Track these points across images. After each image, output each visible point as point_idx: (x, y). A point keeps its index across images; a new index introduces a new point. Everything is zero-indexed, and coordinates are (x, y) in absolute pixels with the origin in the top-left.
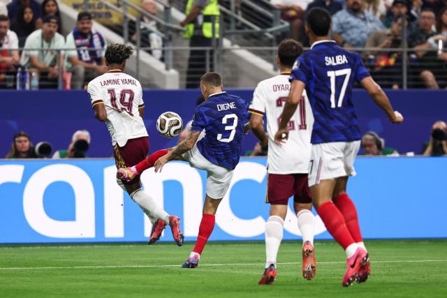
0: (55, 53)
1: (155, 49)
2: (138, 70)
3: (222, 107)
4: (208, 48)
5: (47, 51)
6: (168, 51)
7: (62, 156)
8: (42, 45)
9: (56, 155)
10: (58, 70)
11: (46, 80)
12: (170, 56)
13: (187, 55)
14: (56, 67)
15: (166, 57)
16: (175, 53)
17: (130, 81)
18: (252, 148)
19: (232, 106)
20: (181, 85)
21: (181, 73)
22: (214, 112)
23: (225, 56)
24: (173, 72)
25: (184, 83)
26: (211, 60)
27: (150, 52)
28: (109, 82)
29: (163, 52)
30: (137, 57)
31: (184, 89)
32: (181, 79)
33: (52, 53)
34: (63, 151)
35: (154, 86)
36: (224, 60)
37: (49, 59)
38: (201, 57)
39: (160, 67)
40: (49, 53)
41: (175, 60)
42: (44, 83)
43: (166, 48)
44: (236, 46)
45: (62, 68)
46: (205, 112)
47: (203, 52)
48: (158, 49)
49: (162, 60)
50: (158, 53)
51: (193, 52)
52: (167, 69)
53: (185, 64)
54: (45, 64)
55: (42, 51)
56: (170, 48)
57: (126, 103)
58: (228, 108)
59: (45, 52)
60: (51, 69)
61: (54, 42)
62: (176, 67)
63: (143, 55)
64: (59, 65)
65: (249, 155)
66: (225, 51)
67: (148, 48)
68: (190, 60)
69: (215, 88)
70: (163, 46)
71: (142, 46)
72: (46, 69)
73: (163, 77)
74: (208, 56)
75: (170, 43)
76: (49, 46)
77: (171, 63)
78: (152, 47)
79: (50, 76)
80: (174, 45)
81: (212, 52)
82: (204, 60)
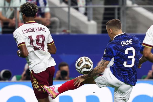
0: (13, 9)
1: (81, 7)
2: (69, 21)
3: (124, 43)
4: (116, 6)
5: (8, 8)
6: (89, 8)
7: (18, 79)
8: (5, 4)
9: (14, 78)
10: (15, 21)
11: (7, 27)
12: (91, 12)
13: (102, 11)
14: (14, 19)
15: (88, 12)
16: (94, 9)
17: (41, 29)
18: (146, 74)
19: (130, 42)
20: (98, 31)
21: (98, 23)
22: (119, 47)
23: (128, 12)
24: (93, 22)
25: (100, 30)
26: (119, 14)
27: (77, 9)
28: (28, 30)
29: (86, 9)
30: (69, 12)
31: (100, 34)
32: (98, 27)
33: (11, 10)
34: (19, 76)
35: (80, 32)
36: (127, 14)
37: (9, 13)
38: (112, 12)
39: (84, 19)
40: (9, 10)
41: (94, 14)
42: (6, 30)
43: (88, 6)
44: (135, 5)
45: (18, 20)
46: (113, 48)
47: (113, 9)
48: (83, 7)
49: (86, 14)
50: (83, 10)
51: (106, 9)
52: (89, 20)
53: (101, 17)
54: (6, 17)
55: (4, 8)
56: (90, 6)
57: (40, 44)
58: (128, 44)
59: (6, 9)
60: (11, 21)
61: (13, 2)
62: (95, 19)
63: (73, 11)
64: (16, 17)
65: (144, 78)
66: (128, 8)
67: (76, 7)
68: (105, 14)
69: (118, 30)
70: (86, 5)
71: (72, 5)
72: (7, 20)
73: (86, 26)
74: (116, 12)
75: (91, 3)
76: (9, 5)
77: (91, 16)
78: (79, 5)
79: (9, 25)
80: (93, 4)
81: (119, 9)
82: (114, 14)
